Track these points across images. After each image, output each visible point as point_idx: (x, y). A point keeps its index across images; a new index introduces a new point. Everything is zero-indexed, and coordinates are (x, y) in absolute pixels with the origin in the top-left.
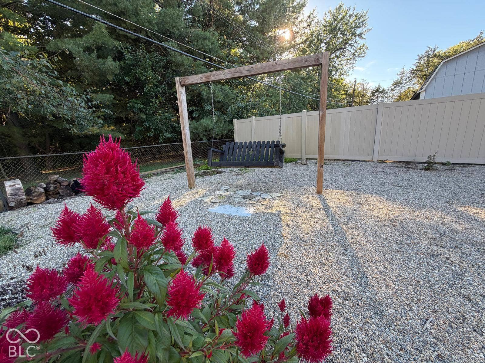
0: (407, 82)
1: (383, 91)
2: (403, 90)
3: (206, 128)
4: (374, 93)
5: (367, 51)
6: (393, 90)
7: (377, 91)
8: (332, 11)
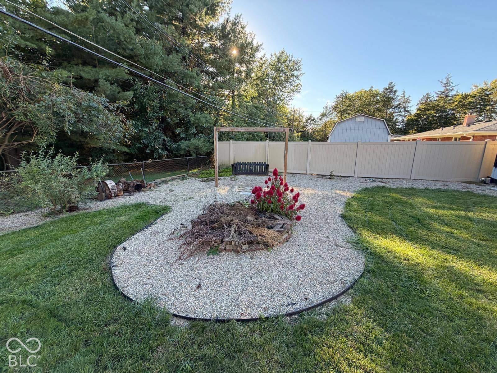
0: (330, 115)
1: (314, 119)
2: (327, 120)
3: (196, 147)
4: (308, 120)
5: (301, 88)
6: (321, 120)
7: (310, 119)
8: (277, 54)
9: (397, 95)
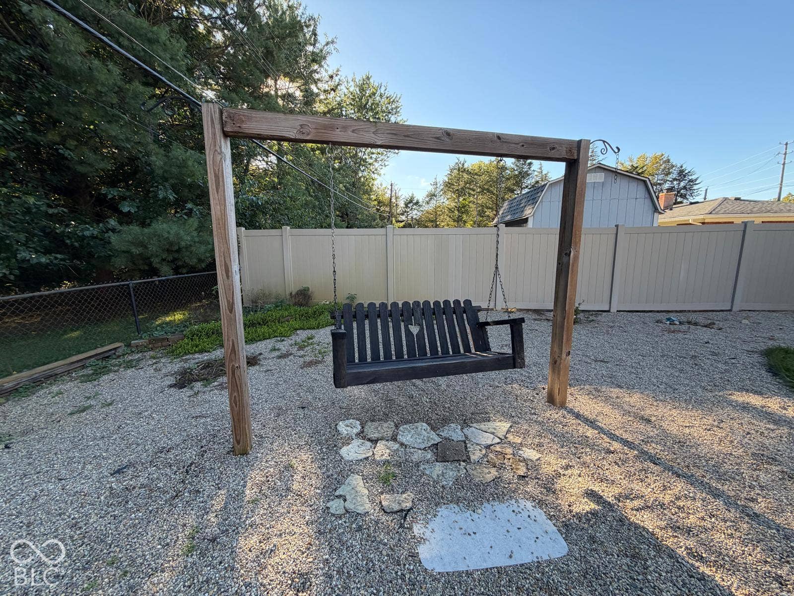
0: (441, 196)
1: (417, 203)
2: (438, 205)
4: (408, 203)
6: (428, 203)
7: (411, 202)
8: (357, 80)
9: (532, 169)
